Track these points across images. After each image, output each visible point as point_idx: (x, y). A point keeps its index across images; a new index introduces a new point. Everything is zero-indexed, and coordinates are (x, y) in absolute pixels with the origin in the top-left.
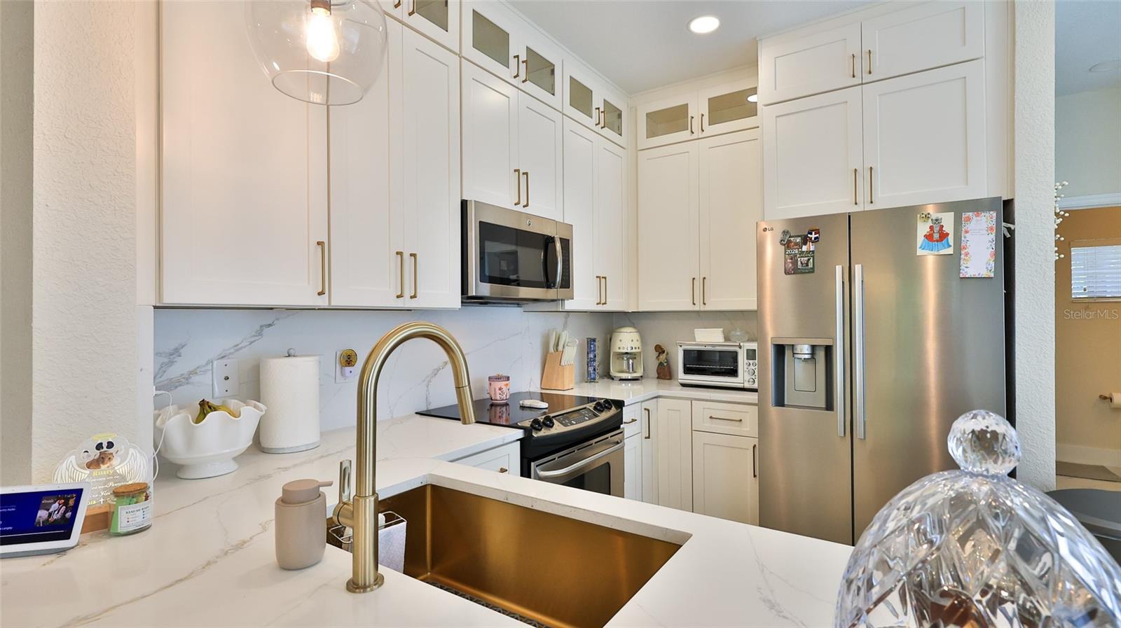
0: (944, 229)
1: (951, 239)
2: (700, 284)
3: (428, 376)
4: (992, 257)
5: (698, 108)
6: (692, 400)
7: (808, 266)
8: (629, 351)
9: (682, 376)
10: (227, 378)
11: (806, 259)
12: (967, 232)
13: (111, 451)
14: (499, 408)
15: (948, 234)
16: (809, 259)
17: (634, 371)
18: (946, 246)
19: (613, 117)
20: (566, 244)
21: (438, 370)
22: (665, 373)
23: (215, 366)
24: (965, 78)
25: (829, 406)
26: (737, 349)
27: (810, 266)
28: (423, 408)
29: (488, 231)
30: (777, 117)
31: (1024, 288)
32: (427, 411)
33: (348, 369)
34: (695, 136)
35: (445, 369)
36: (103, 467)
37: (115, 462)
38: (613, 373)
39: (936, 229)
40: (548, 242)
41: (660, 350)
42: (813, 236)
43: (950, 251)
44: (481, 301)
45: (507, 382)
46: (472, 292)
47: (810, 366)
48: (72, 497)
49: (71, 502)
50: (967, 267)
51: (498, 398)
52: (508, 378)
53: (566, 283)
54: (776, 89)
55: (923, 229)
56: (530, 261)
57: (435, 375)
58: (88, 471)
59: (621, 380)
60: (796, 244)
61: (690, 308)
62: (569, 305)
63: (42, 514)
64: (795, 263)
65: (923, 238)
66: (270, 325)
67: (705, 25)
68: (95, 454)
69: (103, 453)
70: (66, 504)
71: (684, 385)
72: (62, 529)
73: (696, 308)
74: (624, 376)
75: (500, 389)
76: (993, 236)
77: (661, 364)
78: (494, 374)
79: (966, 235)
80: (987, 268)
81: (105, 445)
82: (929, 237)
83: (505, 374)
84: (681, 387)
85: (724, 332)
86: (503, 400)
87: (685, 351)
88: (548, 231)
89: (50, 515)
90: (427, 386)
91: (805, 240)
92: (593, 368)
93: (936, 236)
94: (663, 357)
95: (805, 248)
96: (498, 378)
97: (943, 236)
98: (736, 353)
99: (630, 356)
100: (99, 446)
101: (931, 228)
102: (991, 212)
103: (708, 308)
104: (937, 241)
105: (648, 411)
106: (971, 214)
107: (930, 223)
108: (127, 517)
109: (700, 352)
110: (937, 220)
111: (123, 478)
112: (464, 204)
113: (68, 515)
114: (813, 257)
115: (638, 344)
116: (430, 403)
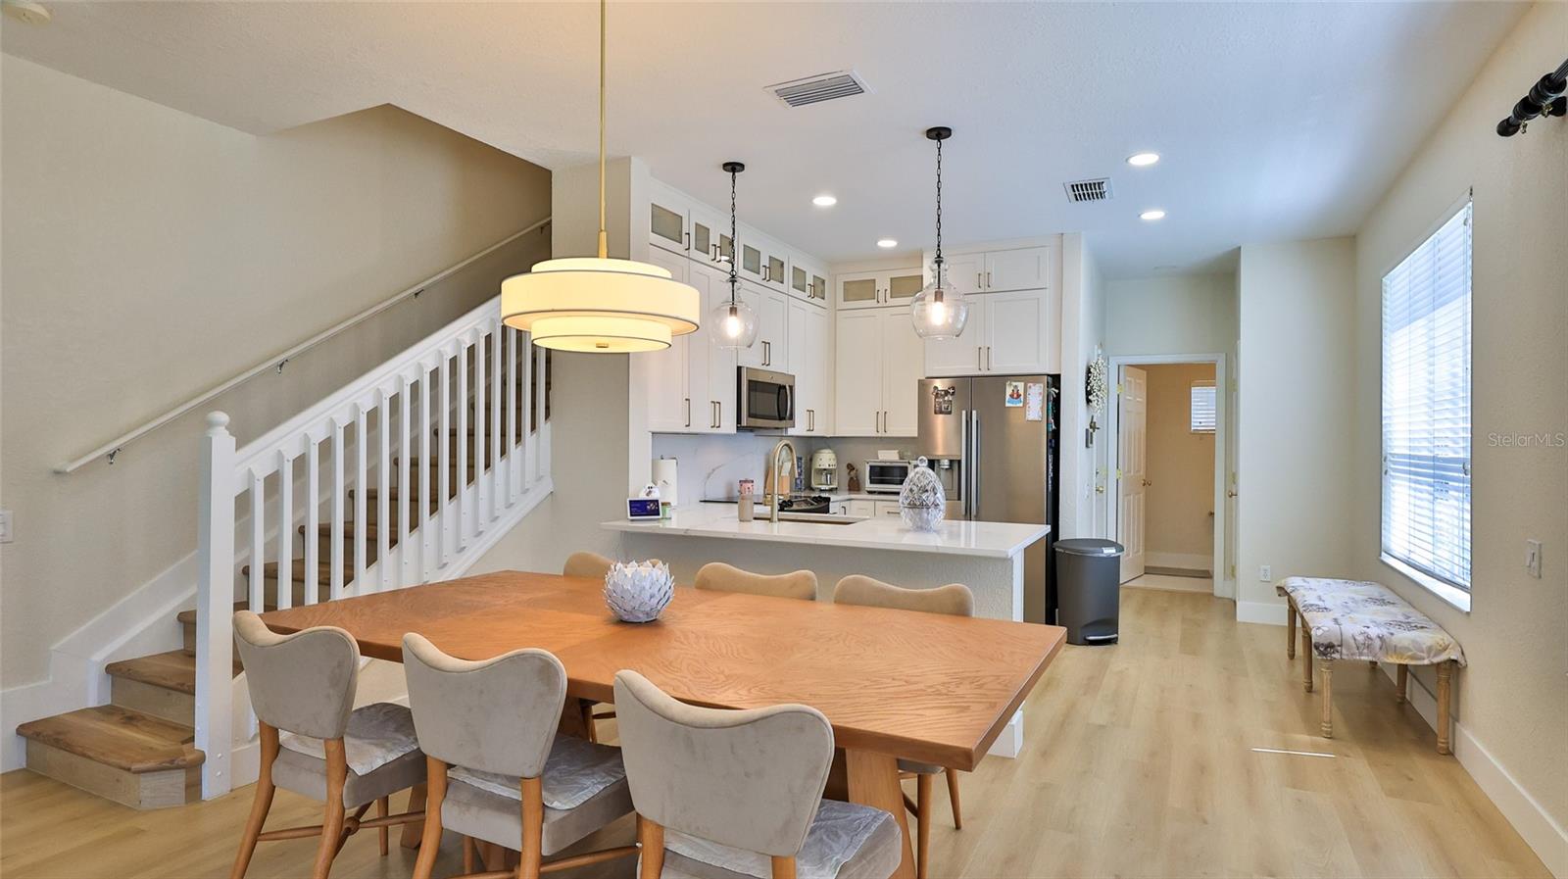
0: (1020, 392)
1: (1022, 397)
2: (882, 417)
4: (1040, 409)
5: (883, 284)
6: (875, 500)
7: (948, 409)
8: (827, 467)
9: (869, 486)
11: (947, 405)
15: (1022, 395)
16: (949, 406)
17: (831, 484)
18: (1018, 402)
19: (818, 289)
20: (791, 388)
22: (854, 486)
24: (1039, 299)
25: (959, 499)
26: (907, 465)
29: (754, 385)
34: (879, 305)
38: (814, 485)
39: (1014, 391)
40: (782, 388)
41: (851, 467)
42: (951, 391)
43: (1021, 405)
44: (750, 429)
46: (744, 423)
47: (949, 473)
48: (656, 502)
50: (1028, 416)
52: (752, 482)
53: (792, 417)
56: (770, 402)
59: (820, 490)
60: (942, 395)
61: (875, 434)
62: (791, 432)
63: (648, 507)
64: (940, 407)
65: (1008, 396)
70: (654, 504)
71: (870, 492)
73: (879, 435)
74: (823, 487)
76: (1041, 398)
77: (852, 478)
80: (1038, 415)
82: (1012, 396)
85: (899, 453)
87: (871, 467)
88: (781, 382)
89: (651, 507)
91: (947, 393)
93: (1015, 396)
94: (852, 473)
95: (946, 398)
96: (746, 481)
97: (1019, 396)
98: (907, 467)
99: (828, 472)
102: (1046, 382)
103: (888, 435)
104: (1016, 399)
106: (1033, 382)
107: (1013, 388)
109: (882, 468)
110: (1015, 386)
112: (739, 369)
113: (657, 507)
114: (951, 404)
115: (833, 462)
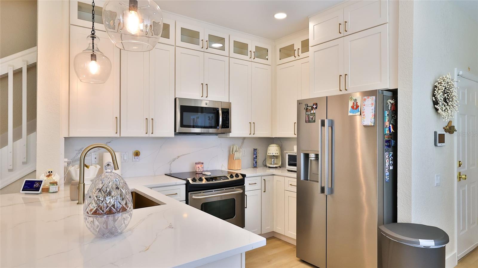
0: (358, 104)
1: (360, 108)
3: (170, 161)
4: (373, 117)
5: (298, 45)
6: (285, 177)
7: (313, 119)
8: (274, 155)
9: (288, 167)
10: (96, 158)
11: (312, 116)
12: (364, 105)
13: (51, 173)
14: (198, 175)
15: (359, 106)
16: (313, 117)
17: (276, 164)
18: (358, 111)
19: (261, 53)
21: (175, 159)
23: (92, 154)
24: (381, 32)
27: (314, 119)
28: (168, 173)
30: (314, 52)
31: (401, 130)
32: (170, 174)
33: (136, 157)
34: (296, 59)
35: (178, 159)
36: (50, 177)
37: (53, 176)
39: (355, 104)
40: (217, 109)
42: (315, 106)
45: (202, 165)
46: (177, 131)
48: (41, 182)
49: (40, 183)
50: (364, 121)
51: (198, 171)
52: (203, 163)
53: (229, 126)
54: (314, 39)
55: (351, 104)
57: (174, 161)
58: (47, 178)
59: (269, 167)
60: (309, 110)
62: (231, 135)
63: (35, 185)
64: (309, 118)
65: (351, 108)
66: (110, 142)
67: (281, 16)
68: (48, 174)
69: (50, 174)
70: (39, 184)
71: (289, 171)
72: (38, 189)
75: (198, 167)
78: (197, 162)
79: (364, 107)
80: (371, 121)
81: (50, 172)
83: (202, 162)
84: (287, 172)
86: (199, 172)
87: (289, 155)
88: (215, 106)
89: (36, 186)
90: (170, 165)
91: (312, 108)
92: (255, 161)
93: (355, 107)
95: (312, 112)
96: (199, 163)
99: (275, 157)
100: (49, 172)
101: (353, 103)
102: (373, 97)
104: (355, 109)
105: (265, 180)
106: (366, 97)
107: (353, 101)
108: (52, 188)
110: (355, 100)
111: (54, 180)
112: (176, 99)
113: (39, 186)
114: (315, 115)
115: (278, 152)
116: (171, 171)
